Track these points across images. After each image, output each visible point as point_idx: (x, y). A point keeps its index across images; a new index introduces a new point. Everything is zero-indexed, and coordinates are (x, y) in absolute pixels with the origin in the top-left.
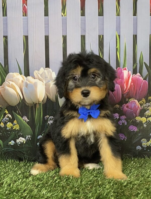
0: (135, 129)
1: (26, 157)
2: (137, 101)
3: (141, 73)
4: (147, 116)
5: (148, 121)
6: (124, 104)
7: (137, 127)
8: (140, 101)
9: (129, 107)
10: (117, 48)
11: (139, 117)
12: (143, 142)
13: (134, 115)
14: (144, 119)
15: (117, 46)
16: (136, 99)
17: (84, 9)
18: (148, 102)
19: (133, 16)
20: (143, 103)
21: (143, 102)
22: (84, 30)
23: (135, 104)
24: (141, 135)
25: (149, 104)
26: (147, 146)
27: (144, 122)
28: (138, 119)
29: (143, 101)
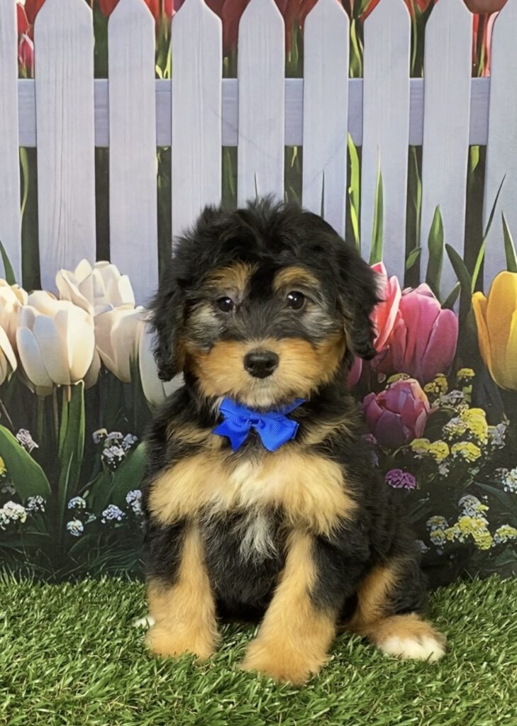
0: (408, 482)
1: (30, 567)
2: (417, 384)
3: (432, 282)
4: (450, 438)
5: (455, 456)
6: (370, 393)
7: (414, 475)
8: (429, 385)
9: (389, 405)
10: (350, 192)
11: (424, 440)
12: (434, 528)
13: (407, 431)
14: (440, 449)
15: (349, 185)
16: (411, 377)
17: (233, 52)
18: (456, 389)
19: (411, 76)
20: (437, 391)
21: (440, 387)
22: (232, 125)
23: (411, 395)
24: (427, 505)
25: (462, 396)
26: (446, 539)
27: (440, 458)
28: (421, 445)
29: (440, 384)
